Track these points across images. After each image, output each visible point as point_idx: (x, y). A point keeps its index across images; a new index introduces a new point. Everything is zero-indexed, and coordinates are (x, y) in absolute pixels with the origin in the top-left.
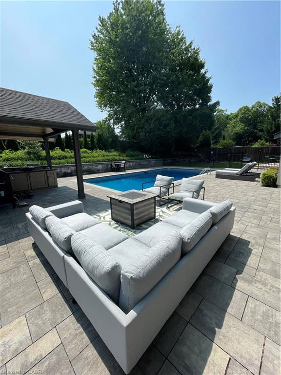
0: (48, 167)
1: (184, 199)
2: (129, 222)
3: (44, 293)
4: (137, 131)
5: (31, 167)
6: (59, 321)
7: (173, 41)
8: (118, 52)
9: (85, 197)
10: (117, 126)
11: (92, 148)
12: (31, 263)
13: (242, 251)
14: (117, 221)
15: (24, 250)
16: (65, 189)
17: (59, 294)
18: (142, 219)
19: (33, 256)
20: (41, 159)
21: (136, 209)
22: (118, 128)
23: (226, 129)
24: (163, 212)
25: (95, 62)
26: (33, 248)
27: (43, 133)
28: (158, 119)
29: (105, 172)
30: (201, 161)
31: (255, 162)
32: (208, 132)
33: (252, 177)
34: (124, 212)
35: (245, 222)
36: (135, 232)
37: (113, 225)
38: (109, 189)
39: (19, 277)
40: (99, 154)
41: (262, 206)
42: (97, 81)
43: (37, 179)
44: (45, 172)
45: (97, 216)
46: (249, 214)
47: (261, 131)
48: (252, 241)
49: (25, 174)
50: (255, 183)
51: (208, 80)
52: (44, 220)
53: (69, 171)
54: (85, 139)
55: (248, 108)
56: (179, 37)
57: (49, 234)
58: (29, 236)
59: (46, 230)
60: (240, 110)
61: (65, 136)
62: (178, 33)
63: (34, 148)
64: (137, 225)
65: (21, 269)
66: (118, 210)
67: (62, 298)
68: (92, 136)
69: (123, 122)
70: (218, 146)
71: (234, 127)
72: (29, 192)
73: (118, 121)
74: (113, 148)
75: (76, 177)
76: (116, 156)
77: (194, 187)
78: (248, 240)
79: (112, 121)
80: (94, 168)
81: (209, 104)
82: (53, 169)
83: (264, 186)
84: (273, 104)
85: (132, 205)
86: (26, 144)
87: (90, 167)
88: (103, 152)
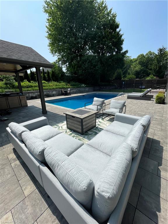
0: (20, 93)
1: (116, 114)
2: (80, 131)
3: (25, 189)
4: (77, 69)
5: (8, 93)
6: (39, 215)
7: (99, 8)
8: (63, 15)
9: (47, 113)
10: (64, 66)
11: (48, 80)
12: (13, 165)
13: (157, 148)
14: (71, 130)
15: (7, 154)
16: (33, 107)
17: (37, 190)
18: (88, 128)
19: (14, 159)
20: (15, 88)
21: (85, 122)
22: (64, 67)
23: (130, 69)
24: (99, 122)
25: (48, 21)
26: (14, 153)
27: (15, 70)
28: (90, 62)
29: (57, 96)
30: (116, 88)
31: (151, 89)
32: (120, 70)
33: (149, 98)
34: (76, 124)
35: (153, 128)
36: (84, 137)
37: (68, 132)
38: (62, 107)
39: (5, 177)
40: (53, 84)
41: (160, 116)
42: (50, 35)
43: (14, 101)
44: (18, 96)
45: (56, 126)
46: (154, 121)
47: (151, 69)
48: (161, 141)
49: (5, 98)
50: (151, 101)
51: (121, 36)
52: (20, 134)
53: (34, 95)
54: (44, 74)
55: (144, 55)
56: (103, 5)
57: (25, 145)
58: (10, 143)
59: (23, 142)
60: (139, 56)
61: (30, 72)
62: (103, 3)
63: (9, 80)
64: (85, 132)
65: (6, 170)
66: (72, 123)
67: (39, 193)
68: (48, 72)
69: (68, 64)
70: (126, 79)
71: (135, 67)
72: (8, 110)
73: (64, 62)
74: (62, 80)
75: (40, 99)
76: (64, 85)
77: (120, 106)
78: (158, 140)
79: (60, 62)
80: (50, 93)
81: (121, 52)
82: (24, 94)
83: (157, 103)
84: (158, 53)
85: (82, 119)
86: (4, 78)
87: (48, 92)
88: (56, 83)
